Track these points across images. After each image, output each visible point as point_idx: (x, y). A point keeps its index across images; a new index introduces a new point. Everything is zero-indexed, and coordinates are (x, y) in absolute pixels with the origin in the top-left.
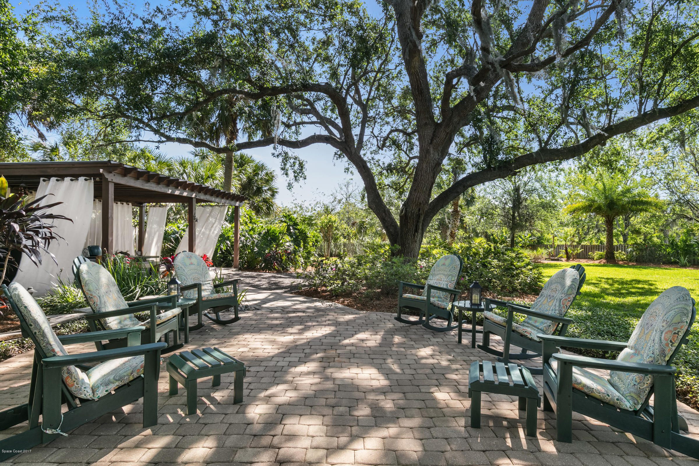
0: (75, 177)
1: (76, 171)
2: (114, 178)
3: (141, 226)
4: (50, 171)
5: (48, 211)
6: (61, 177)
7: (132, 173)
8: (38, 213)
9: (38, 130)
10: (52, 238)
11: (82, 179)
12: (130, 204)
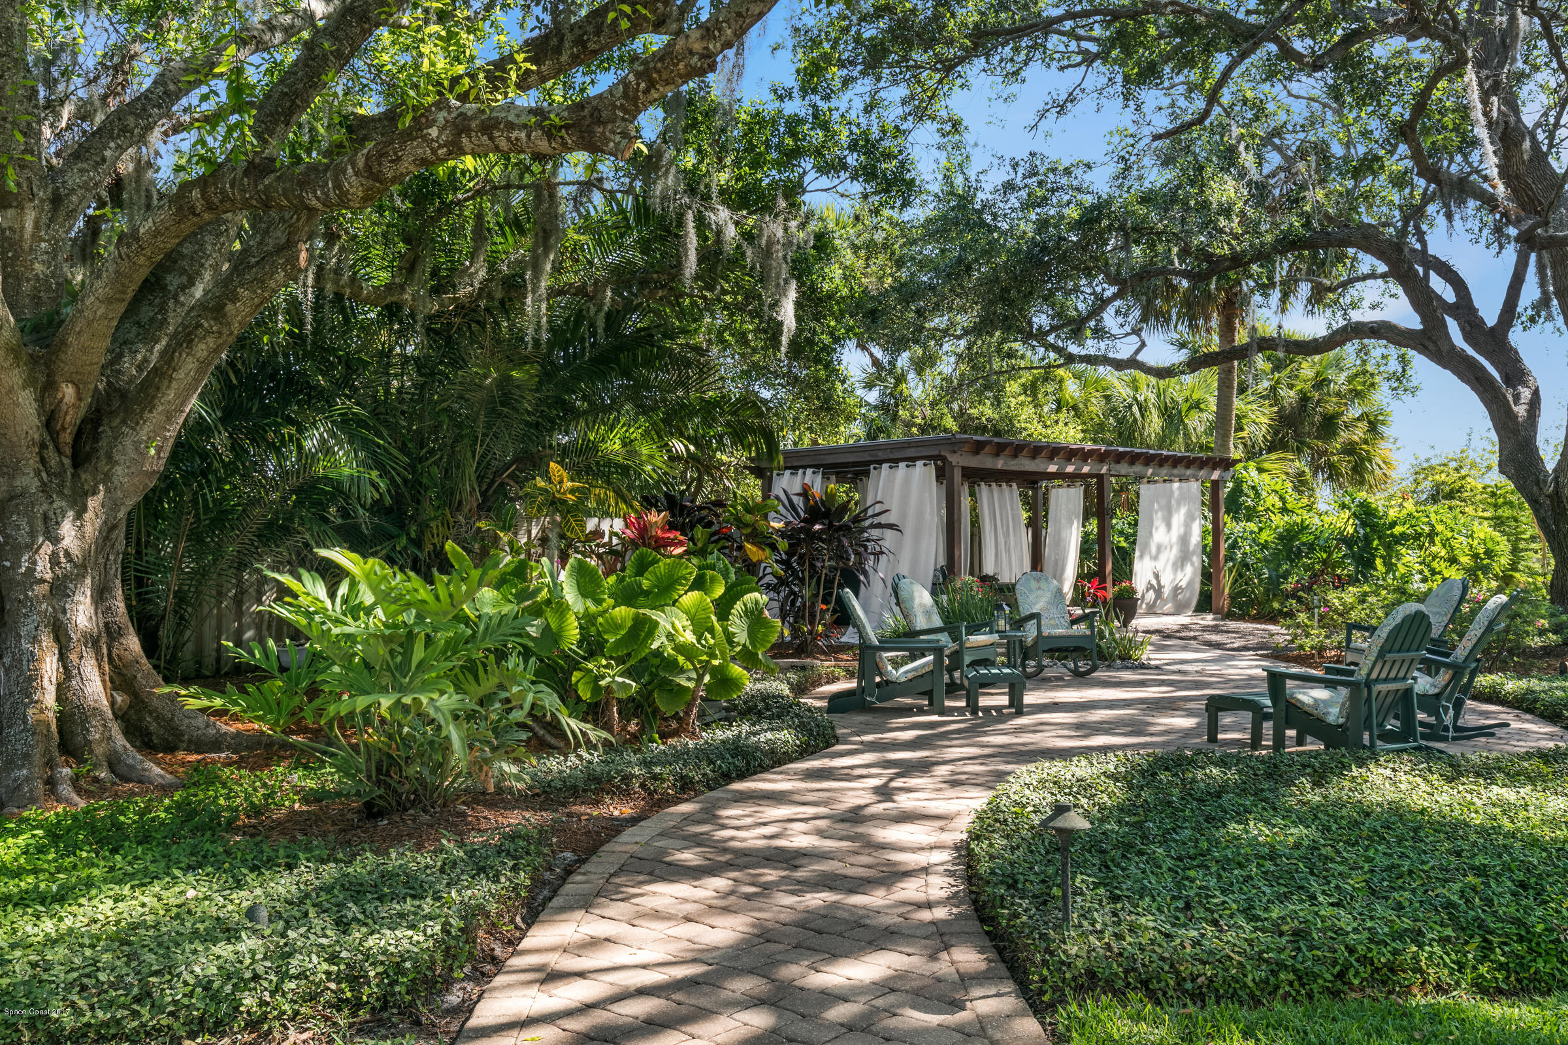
0: (912, 460)
1: (911, 453)
2: (959, 460)
3: (1036, 525)
4: (881, 455)
5: (876, 520)
6: (895, 462)
7: (987, 449)
8: (867, 523)
9: (871, 355)
10: (882, 553)
11: (919, 463)
12: (1014, 485)
